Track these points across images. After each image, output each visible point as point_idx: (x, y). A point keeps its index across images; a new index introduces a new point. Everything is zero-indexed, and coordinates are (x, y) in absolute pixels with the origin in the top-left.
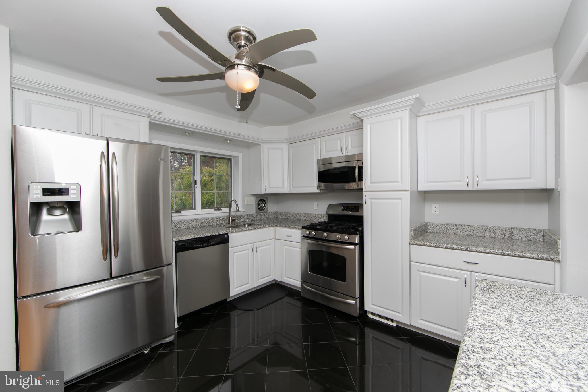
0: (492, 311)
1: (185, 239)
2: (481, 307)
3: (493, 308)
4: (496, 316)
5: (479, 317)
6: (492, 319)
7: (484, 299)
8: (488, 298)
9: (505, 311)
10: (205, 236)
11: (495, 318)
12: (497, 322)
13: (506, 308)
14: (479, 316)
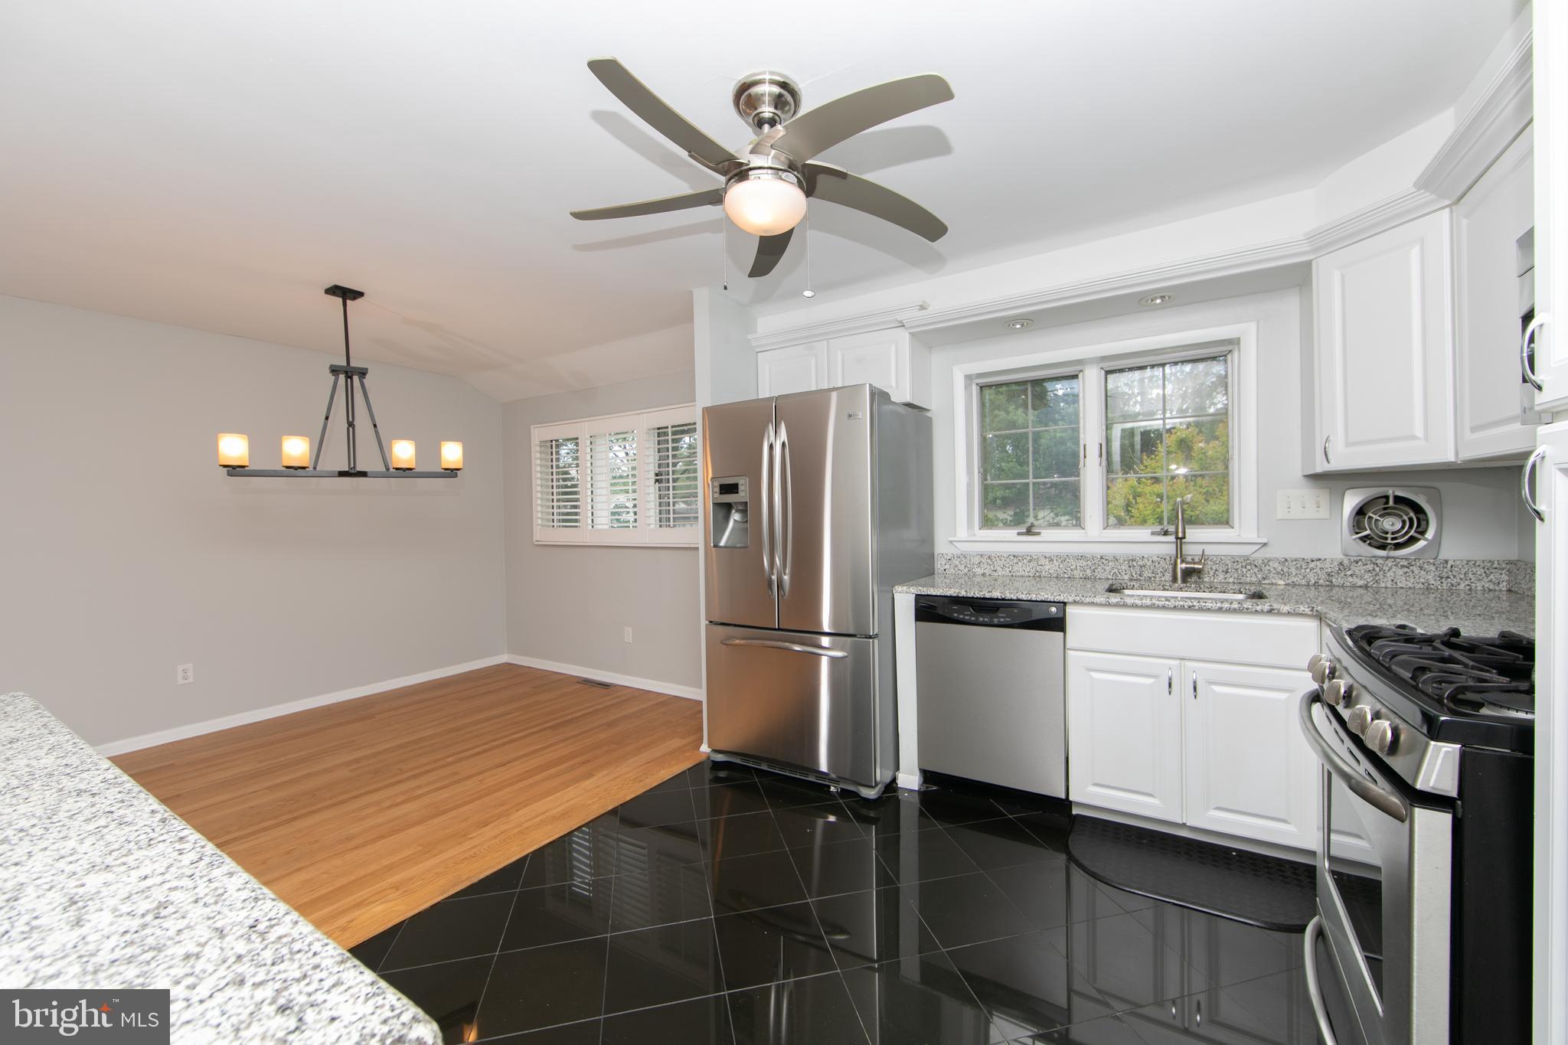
0: (159, 895)
1: (934, 594)
2: (205, 879)
3: (163, 905)
4: (129, 888)
5: (177, 853)
6: (135, 874)
7: (230, 914)
8: (221, 933)
9: (111, 924)
10: (988, 596)
11: (128, 880)
12: (114, 876)
13: (114, 941)
14: (180, 854)
